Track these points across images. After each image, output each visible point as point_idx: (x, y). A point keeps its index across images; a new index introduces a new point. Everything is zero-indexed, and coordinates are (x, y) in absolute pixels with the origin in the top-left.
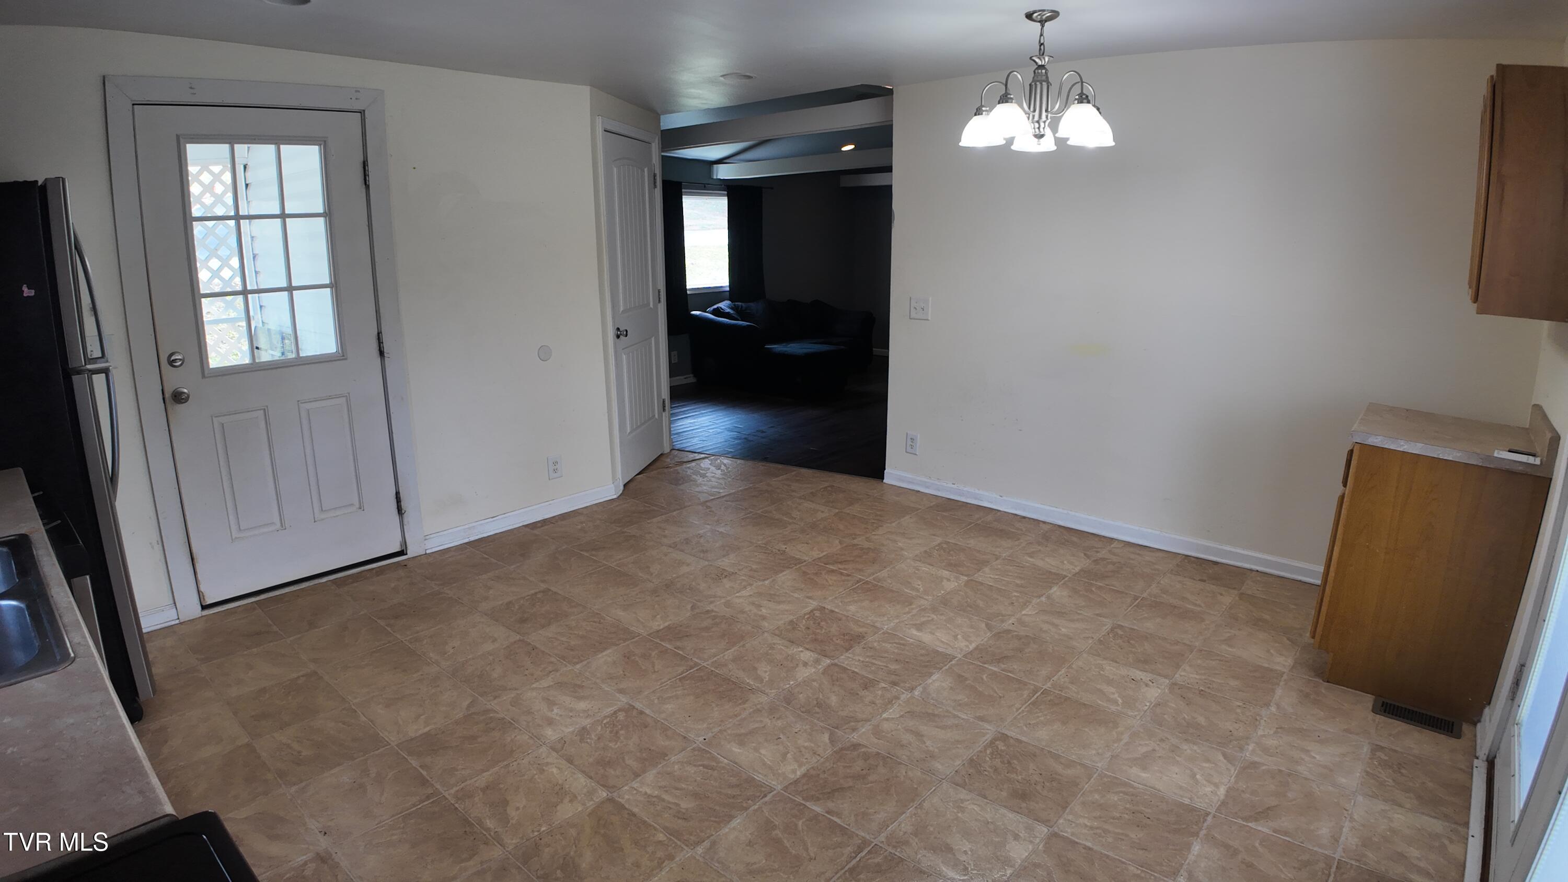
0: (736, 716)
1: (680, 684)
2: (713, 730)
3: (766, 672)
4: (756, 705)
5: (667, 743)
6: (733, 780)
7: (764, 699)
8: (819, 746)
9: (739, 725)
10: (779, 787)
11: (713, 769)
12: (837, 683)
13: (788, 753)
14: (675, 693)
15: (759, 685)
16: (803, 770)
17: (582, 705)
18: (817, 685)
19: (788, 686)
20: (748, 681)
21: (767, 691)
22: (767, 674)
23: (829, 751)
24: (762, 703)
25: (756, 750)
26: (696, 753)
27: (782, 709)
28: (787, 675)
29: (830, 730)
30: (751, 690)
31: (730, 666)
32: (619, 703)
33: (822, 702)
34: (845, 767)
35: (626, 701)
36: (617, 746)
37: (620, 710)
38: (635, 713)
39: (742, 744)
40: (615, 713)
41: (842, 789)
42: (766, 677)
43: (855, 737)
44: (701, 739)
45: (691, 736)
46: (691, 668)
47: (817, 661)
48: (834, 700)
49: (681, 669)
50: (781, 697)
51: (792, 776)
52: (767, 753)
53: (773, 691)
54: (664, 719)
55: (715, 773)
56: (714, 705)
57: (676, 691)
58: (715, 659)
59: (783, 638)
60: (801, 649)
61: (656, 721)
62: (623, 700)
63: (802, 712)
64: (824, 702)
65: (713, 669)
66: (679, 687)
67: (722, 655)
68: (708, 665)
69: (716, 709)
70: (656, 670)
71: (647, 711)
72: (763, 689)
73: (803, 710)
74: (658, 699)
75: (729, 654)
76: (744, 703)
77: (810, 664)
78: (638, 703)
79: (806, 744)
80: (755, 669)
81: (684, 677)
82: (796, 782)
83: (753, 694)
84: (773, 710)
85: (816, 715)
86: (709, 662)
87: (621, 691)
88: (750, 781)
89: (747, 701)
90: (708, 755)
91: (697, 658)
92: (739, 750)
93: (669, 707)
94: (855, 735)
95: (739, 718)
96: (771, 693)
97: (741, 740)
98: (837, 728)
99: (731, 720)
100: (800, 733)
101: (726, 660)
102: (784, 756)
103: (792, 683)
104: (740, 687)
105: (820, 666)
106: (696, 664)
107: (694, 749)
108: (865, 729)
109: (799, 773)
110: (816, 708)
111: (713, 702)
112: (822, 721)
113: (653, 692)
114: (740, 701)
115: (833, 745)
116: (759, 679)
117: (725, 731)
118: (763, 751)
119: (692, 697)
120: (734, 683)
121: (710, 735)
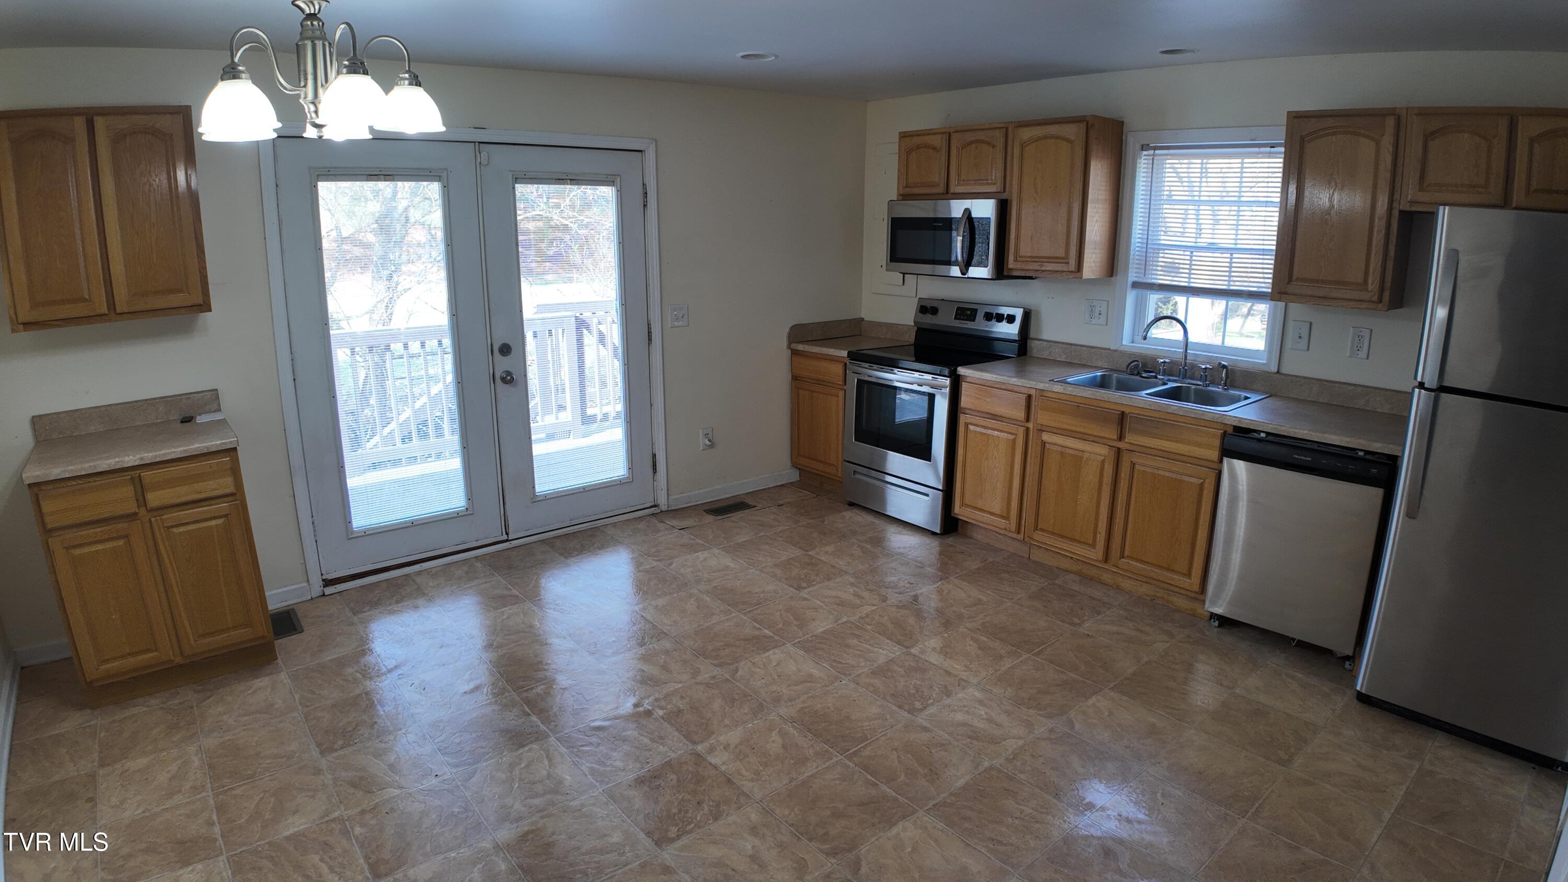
0: (812, 697)
1: (866, 732)
2: (833, 687)
3: (773, 741)
4: (792, 705)
5: (872, 681)
6: (819, 652)
7: (783, 711)
8: (749, 668)
9: (810, 690)
10: (788, 645)
11: (835, 661)
12: (704, 721)
13: (774, 666)
14: (871, 723)
15: (783, 725)
16: (767, 654)
17: (960, 717)
18: (726, 720)
19: (755, 722)
20: (795, 732)
21: (778, 719)
22: (772, 739)
23: (743, 663)
24: (786, 707)
25: (799, 671)
26: (848, 672)
27: (768, 700)
28: (752, 735)
29: (733, 679)
30: (793, 721)
31: (811, 751)
32: (925, 717)
33: (728, 703)
34: (736, 653)
35: (918, 718)
36: (914, 681)
37: (921, 710)
38: (906, 707)
39: (811, 675)
40: (925, 708)
41: (745, 640)
42: (775, 735)
43: (717, 671)
44: (844, 682)
45: (852, 685)
46: (855, 753)
47: (712, 750)
48: (717, 704)
49: (867, 752)
50: (766, 711)
51: (776, 651)
52: (791, 667)
53: (772, 718)
54: (878, 700)
55: (833, 658)
56: (832, 709)
57: (869, 726)
58: (827, 764)
59: (738, 788)
60: (723, 768)
61: (884, 698)
62: (921, 720)
63: (751, 695)
64: (726, 703)
65: (831, 750)
66: (867, 730)
67: (820, 768)
68: (836, 756)
69: (830, 705)
70: (894, 752)
71: (894, 708)
72: (781, 721)
73: (750, 698)
74: (886, 719)
75: (810, 769)
76: (802, 708)
77: (722, 747)
78: (906, 716)
79: (758, 670)
80: (784, 747)
81: (863, 741)
82: (775, 647)
83: (792, 717)
84: (777, 700)
85: (739, 692)
86: (835, 759)
87: (925, 729)
88: (808, 651)
89: (799, 711)
90: (838, 670)
91: (849, 766)
92: (813, 671)
93: (875, 710)
94: (715, 673)
95: (810, 695)
96: (774, 716)
97: (810, 678)
98: (727, 680)
99: (817, 694)
100: (760, 678)
101: (815, 761)
102: (778, 664)
103: (750, 725)
104: (804, 725)
105: (712, 742)
106: (850, 758)
107: (850, 675)
108: (704, 676)
109: (771, 652)
110: (737, 698)
111: (833, 711)
112: (737, 686)
113: (892, 727)
114: (806, 710)
115: (737, 668)
116: (782, 734)
117: (823, 686)
118: (794, 668)
119: (853, 717)
120: (809, 730)
121: (836, 684)
